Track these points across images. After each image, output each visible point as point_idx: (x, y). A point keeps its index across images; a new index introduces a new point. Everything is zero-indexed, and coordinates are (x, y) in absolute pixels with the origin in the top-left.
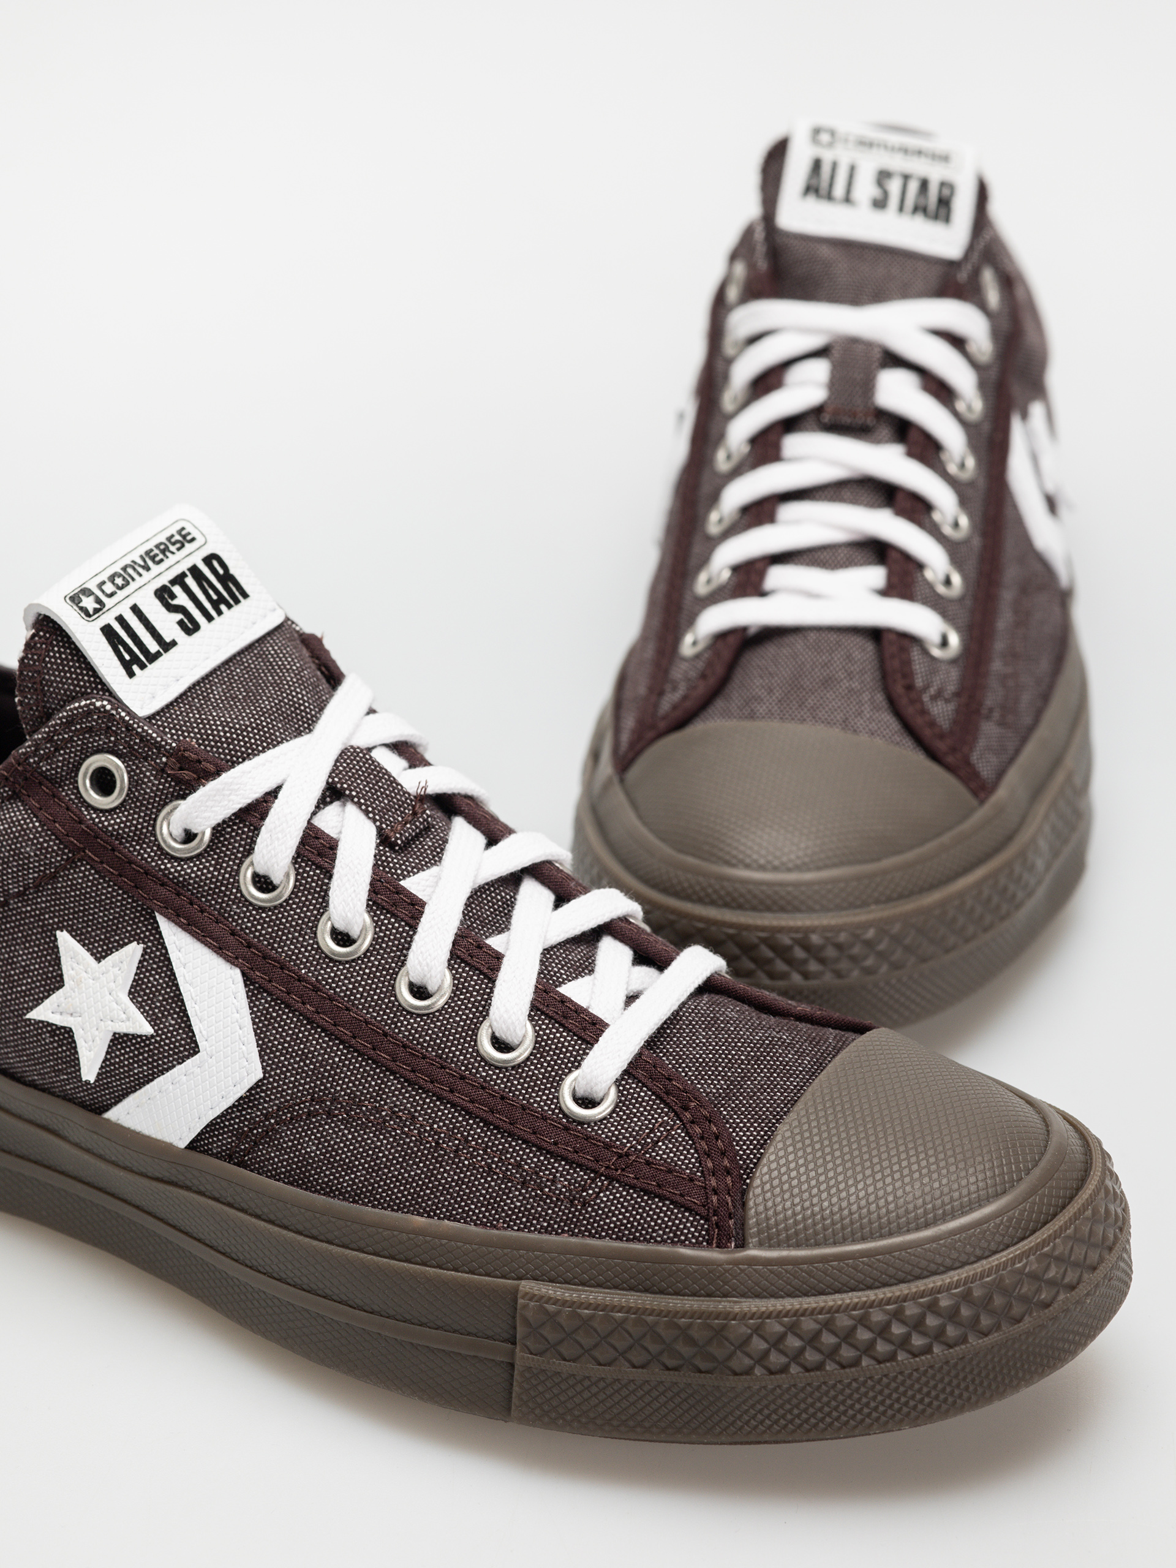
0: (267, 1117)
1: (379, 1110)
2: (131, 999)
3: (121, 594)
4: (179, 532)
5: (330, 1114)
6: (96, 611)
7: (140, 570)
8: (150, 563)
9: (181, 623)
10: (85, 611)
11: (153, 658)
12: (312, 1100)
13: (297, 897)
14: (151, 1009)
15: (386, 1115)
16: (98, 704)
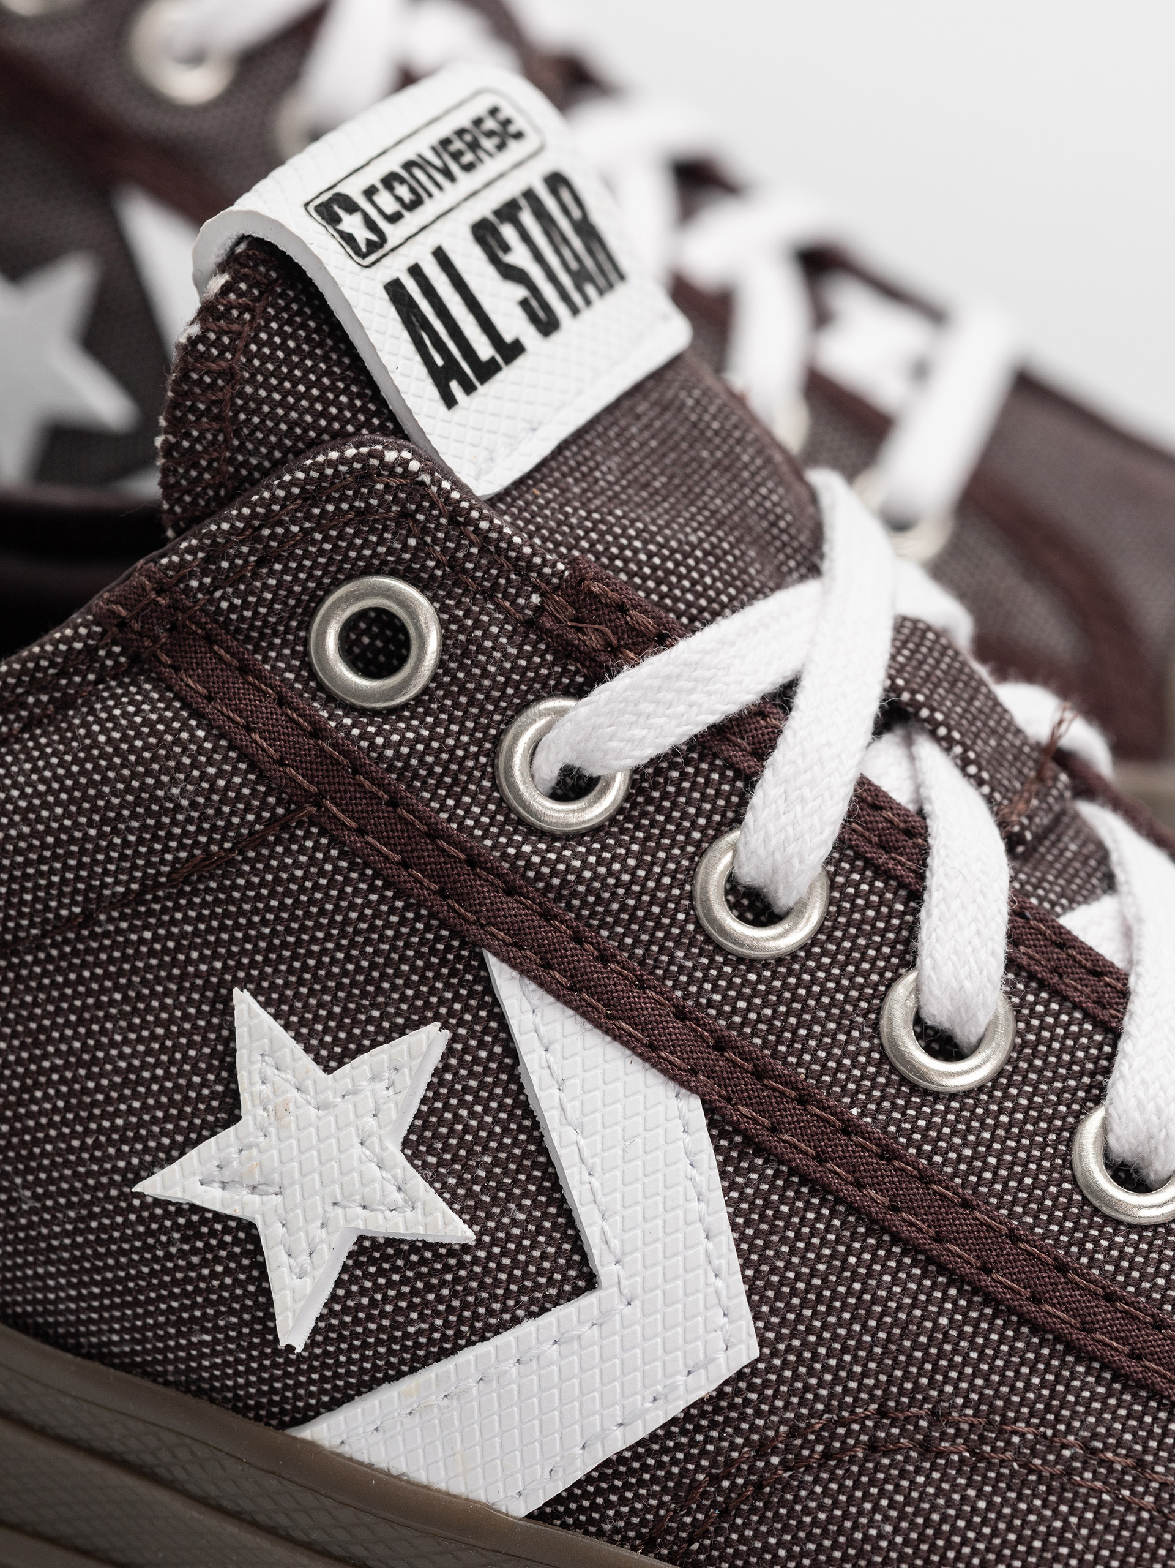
0: (762, 1450)
1: (1054, 1444)
2: (410, 1159)
3: (412, 221)
4: (494, 112)
5: (927, 1448)
6: (372, 246)
7: (439, 177)
8: (454, 168)
9: (524, 304)
10: (348, 239)
11: (487, 371)
12: (882, 1412)
13: (830, 938)
14: (461, 1182)
15: (1073, 1457)
16: (391, 456)
